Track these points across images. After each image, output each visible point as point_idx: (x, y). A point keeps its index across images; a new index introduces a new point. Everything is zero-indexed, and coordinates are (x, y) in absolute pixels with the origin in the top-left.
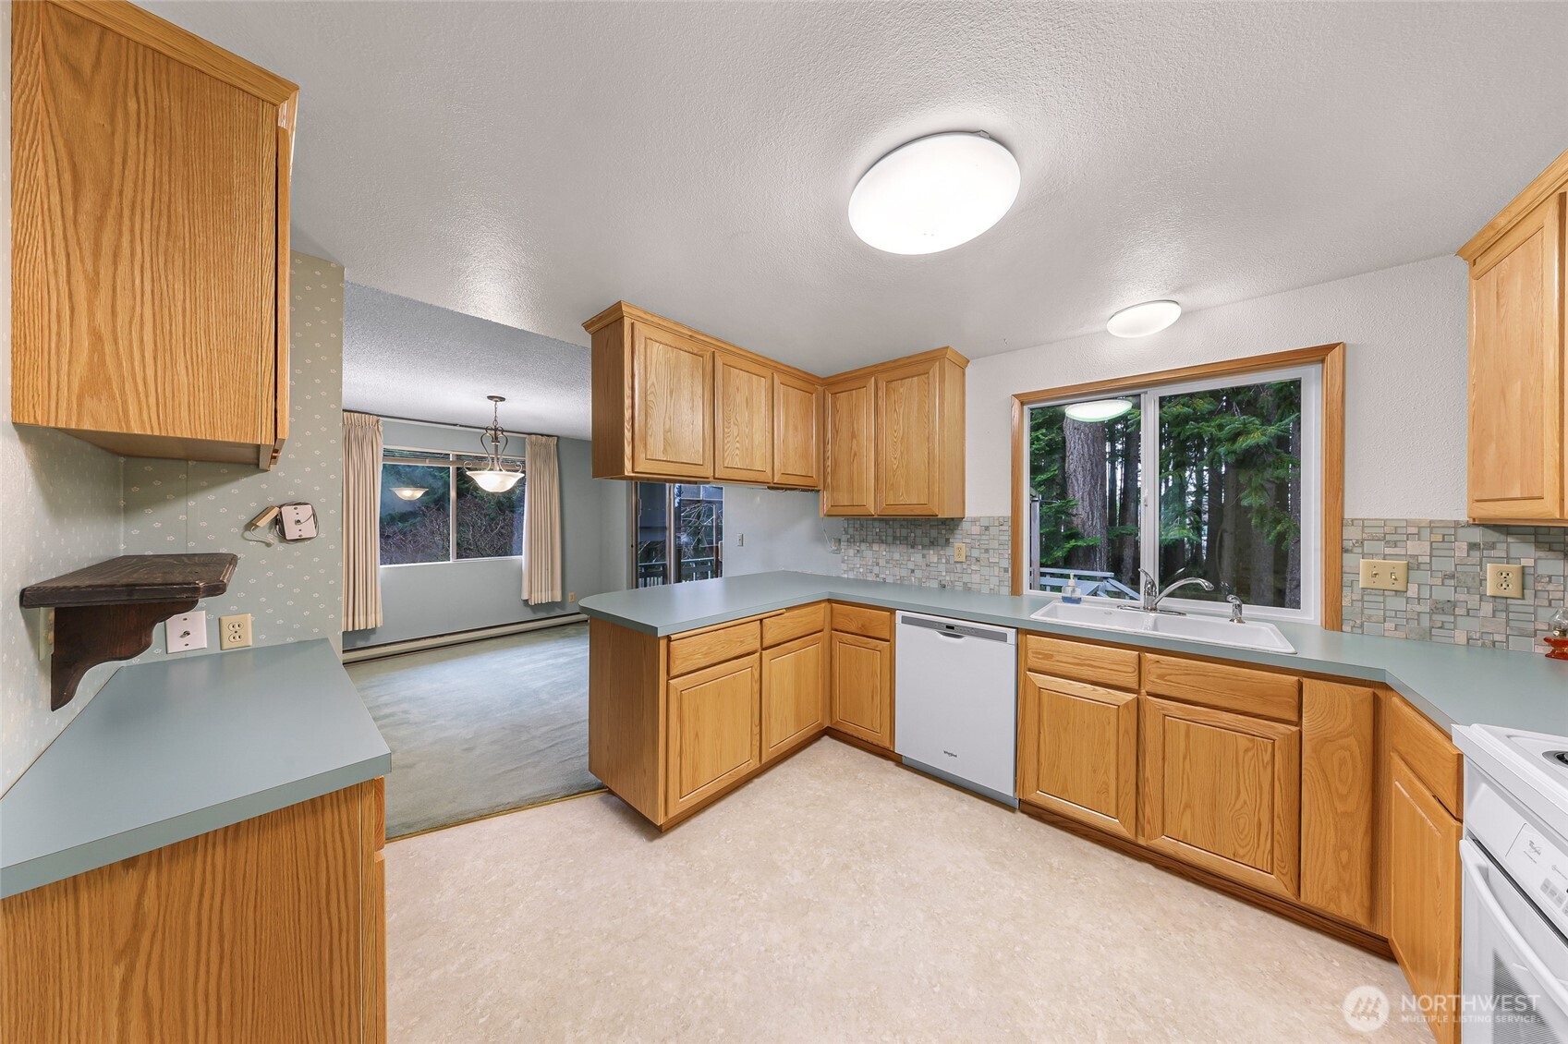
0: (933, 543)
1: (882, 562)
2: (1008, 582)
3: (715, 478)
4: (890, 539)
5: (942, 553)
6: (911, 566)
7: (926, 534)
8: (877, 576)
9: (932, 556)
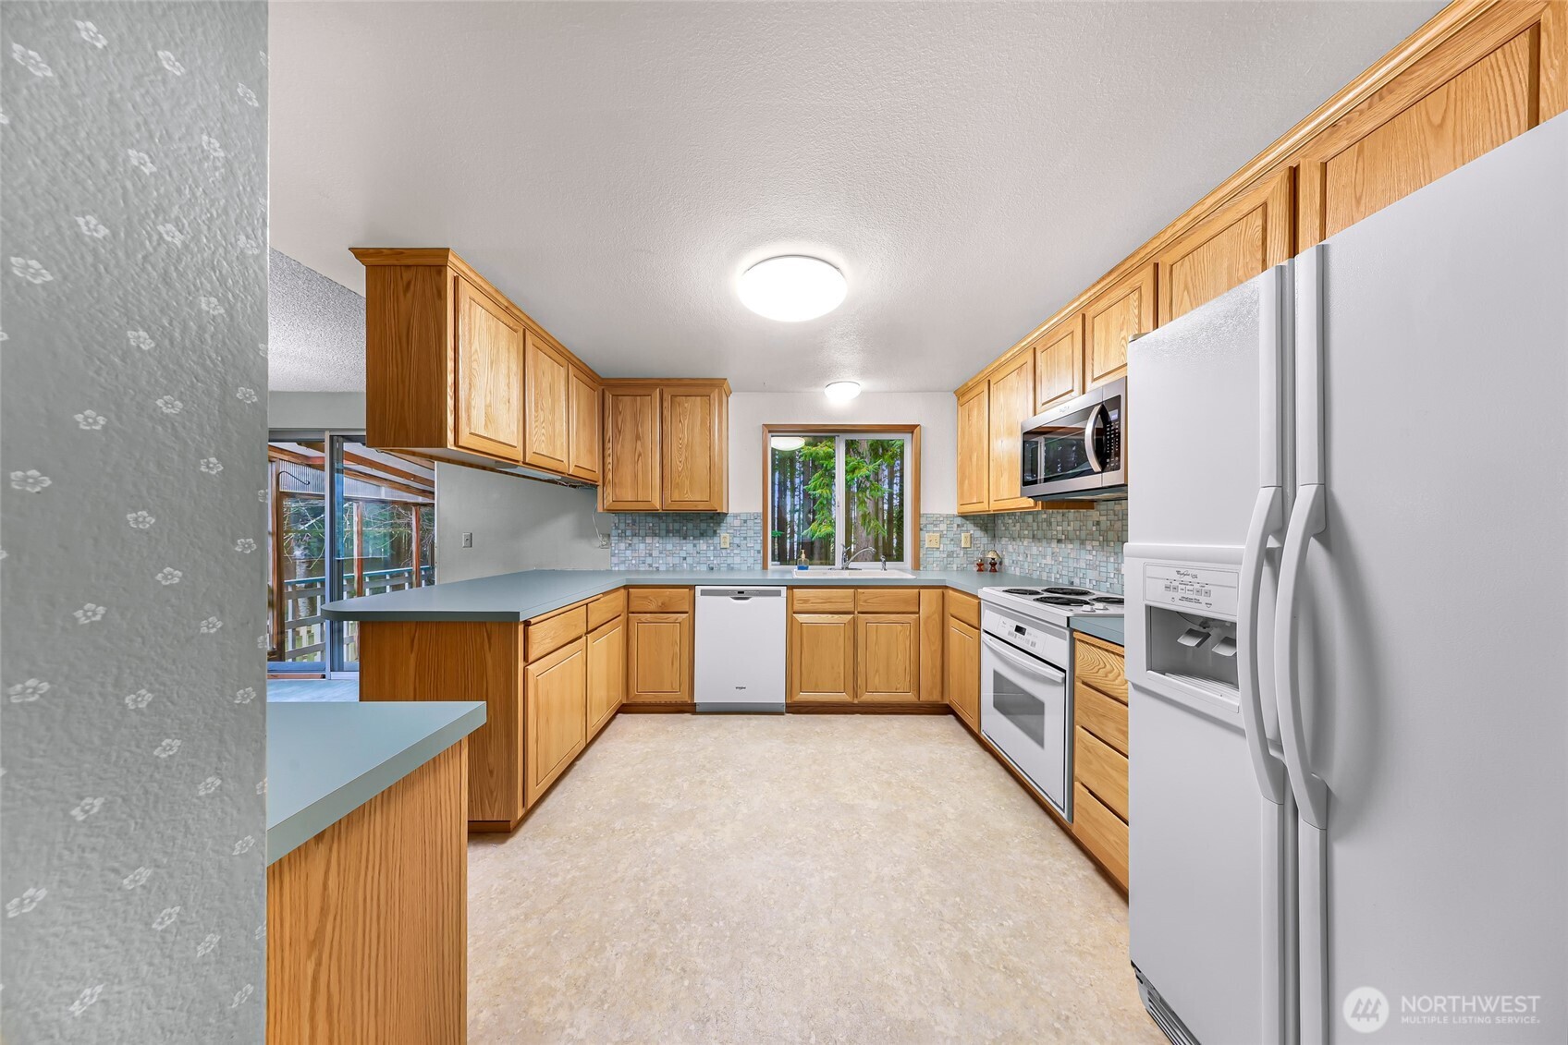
0: (703, 535)
1: (655, 553)
2: (760, 561)
3: (524, 463)
4: (663, 532)
5: (710, 541)
6: (683, 554)
7: (696, 527)
8: (650, 565)
9: (702, 545)
